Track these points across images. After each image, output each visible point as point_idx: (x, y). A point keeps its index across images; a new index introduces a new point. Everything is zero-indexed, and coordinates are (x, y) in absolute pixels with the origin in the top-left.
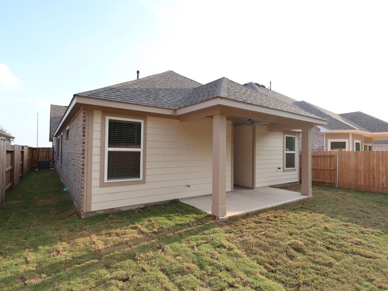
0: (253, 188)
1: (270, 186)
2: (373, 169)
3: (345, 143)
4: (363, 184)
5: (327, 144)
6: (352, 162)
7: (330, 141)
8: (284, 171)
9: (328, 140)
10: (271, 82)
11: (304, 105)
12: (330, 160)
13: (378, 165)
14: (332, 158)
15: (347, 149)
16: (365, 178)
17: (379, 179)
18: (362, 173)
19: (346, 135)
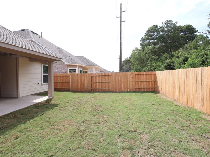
0: (17, 98)
1: (32, 95)
2: (83, 81)
3: (75, 70)
4: (80, 88)
5: (68, 70)
6: (76, 78)
7: (69, 68)
8: (42, 85)
9: (68, 68)
10: (42, 33)
11: (59, 50)
12: (68, 78)
13: (85, 79)
14: (69, 77)
15: (76, 73)
16: (80, 85)
17: (85, 85)
18: (80, 83)
19: (76, 66)
